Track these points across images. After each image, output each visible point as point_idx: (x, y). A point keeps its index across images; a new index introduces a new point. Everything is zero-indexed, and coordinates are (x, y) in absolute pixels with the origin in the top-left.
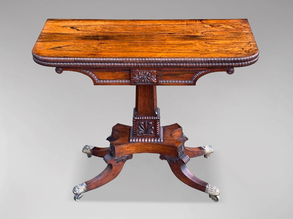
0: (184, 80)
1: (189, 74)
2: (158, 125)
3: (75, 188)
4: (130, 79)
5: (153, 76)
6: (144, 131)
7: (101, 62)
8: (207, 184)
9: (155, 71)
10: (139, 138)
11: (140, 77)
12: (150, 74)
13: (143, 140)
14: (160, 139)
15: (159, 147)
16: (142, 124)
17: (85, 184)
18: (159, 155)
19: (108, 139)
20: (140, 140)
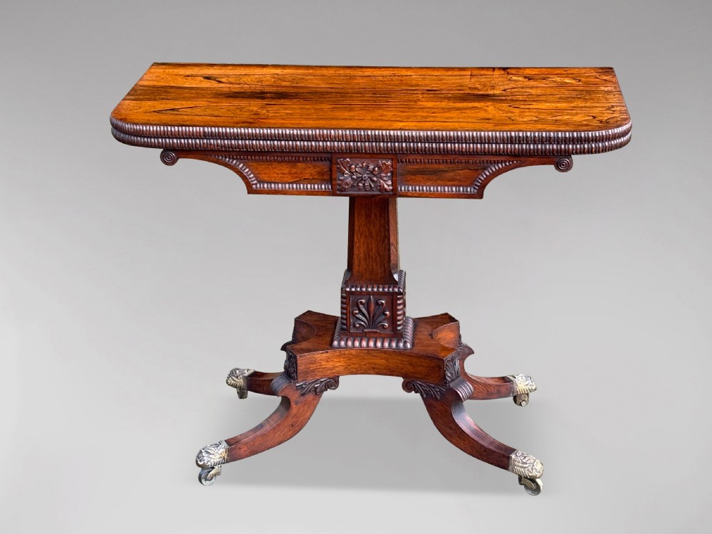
0: (456, 186)
1: (468, 171)
2: (401, 307)
3: (201, 452)
4: (331, 181)
5: (383, 175)
6: (367, 322)
7: (265, 138)
8: (513, 450)
9: (389, 163)
10: (354, 336)
11: (355, 177)
12: (377, 169)
13: (364, 344)
14: (405, 342)
15: (402, 361)
16: (361, 303)
17: (224, 444)
18: (400, 380)
19: (284, 348)
20: (357, 344)
